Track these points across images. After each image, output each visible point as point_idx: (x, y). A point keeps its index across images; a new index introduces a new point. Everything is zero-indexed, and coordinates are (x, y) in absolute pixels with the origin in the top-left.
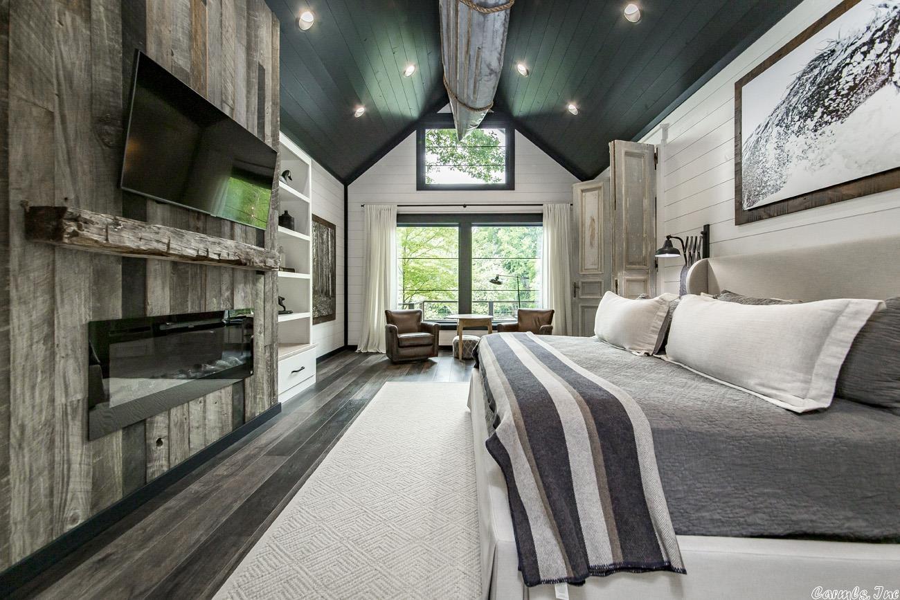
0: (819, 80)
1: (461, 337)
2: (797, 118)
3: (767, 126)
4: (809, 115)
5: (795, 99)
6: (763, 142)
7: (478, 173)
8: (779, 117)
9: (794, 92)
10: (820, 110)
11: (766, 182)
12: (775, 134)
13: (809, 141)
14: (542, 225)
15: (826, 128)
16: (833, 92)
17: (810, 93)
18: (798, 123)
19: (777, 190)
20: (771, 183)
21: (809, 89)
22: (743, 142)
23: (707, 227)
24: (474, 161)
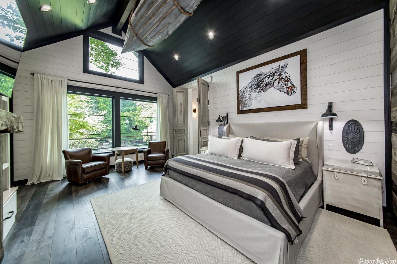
0: (259, 80)
1: (123, 160)
2: (254, 88)
3: (246, 88)
4: (257, 88)
5: (253, 83)
6: (245, 92)
7: (101, 66)
8: (250, 86)
9: (253, 81)
10: (259, 88)
11: (246, 103)
12: (248, 91)
13: (257, 95)
14: (157, 103)
15: (260, 93)
16: (262, 84)
17: (257, 83)
18: (254, 90)
19: (249, 106)
20: (248, 104)
21: (256, 82)
22: (240, 90)
23: (227, 114)
24: (98, 59)
